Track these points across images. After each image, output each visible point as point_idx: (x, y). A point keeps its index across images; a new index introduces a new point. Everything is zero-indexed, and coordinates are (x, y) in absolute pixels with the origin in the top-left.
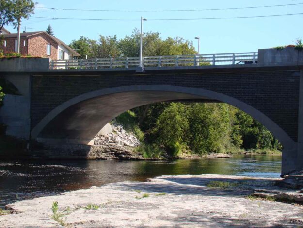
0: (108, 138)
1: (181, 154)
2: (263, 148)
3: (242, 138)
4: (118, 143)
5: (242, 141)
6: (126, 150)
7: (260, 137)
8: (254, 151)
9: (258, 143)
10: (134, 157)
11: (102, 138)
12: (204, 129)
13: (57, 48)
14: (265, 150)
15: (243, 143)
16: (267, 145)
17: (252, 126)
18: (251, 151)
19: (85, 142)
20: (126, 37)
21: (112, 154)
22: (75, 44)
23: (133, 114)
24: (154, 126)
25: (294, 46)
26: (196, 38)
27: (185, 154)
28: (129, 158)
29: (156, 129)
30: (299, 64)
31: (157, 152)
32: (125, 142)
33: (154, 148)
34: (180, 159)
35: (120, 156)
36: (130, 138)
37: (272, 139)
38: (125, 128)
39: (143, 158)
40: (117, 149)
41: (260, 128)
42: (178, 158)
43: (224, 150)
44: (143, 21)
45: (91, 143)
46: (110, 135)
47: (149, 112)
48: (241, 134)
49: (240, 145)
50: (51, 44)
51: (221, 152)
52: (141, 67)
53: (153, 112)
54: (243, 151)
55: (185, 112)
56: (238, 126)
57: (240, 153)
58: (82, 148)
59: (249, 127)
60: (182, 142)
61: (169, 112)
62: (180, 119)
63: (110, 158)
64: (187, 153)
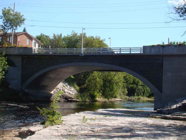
0: (61, 90)
1: (97, 99)
2: (138, 96)
3: (127, 90)
4: (66, 92)
5: (127, 92)
6: (71, 96)
7: (137, 90)
8: (133, 97)
9: (136, 93)
10: (74, 100)
11: (58, 89)
12: (111, 85)
13: (32, 41)
14: (139, 97)
15: (128, 93)
16: (141, 94)
17: (133, 84)
18: (132, 97)
19: (49, 92)
20: (68, 35)
21: (63, 98)
22: (38, 38)
23: (72, 77)
24: (85, 83)
25: (161, 45)
26: (109, 38)
27: (99, 99)
28: (72, 100)
29: (85, 85)
30: (163, 54)
31: (86, 98)
32: (70, 92)
33: (84, 95)
34: (97, 101)
35: (67, 100)
36: (72, 90)
37: (143, 91)
38: (69, 84)
39: (79, 101)
40: (66, 96)
41: (137, 85)
42: (96, 101)
43: (119, 97)
44: (83, 30)
45: (52, 92)
46: (62, 88)
47: (82, 76)
48: (126, 88)
49: (126, 94)
50: (29, 39)
51: (118, 98)
52: (82, 54)
53: (84, 76)
54: (128, 97)
55: (101, 76)
56: (125, 83)
57: (126, 98)
58: (48, 95)
59: (131, 84)
60: (98, 92)
61: (93, 77)
62: (99, 80)
63: (62, 100)
64: (100, 98)
